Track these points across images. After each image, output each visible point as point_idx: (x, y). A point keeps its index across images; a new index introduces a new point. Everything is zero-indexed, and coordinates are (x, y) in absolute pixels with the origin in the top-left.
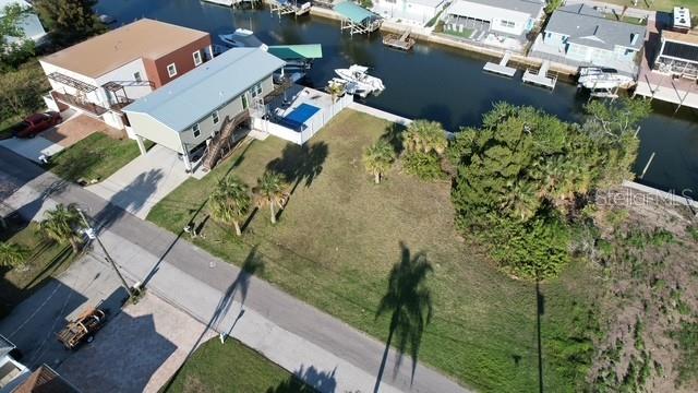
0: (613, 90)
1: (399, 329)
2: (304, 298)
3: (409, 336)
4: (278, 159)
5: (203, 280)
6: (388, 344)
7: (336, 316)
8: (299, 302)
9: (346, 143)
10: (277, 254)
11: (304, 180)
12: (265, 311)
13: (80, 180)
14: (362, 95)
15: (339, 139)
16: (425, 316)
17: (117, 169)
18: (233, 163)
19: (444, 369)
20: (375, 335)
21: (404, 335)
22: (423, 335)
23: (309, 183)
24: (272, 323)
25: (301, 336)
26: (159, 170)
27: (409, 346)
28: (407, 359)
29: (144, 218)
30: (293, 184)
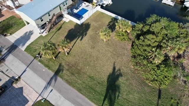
2: (73, 86)
4: (72, 29)
5: (40, 76)
7: (83, 95)
8: (72, 88)
9: (96, 25)
10: (67, 67)
11: (80, 38)
12: (60, 91)
13: (4, 34)
14: (104, 5)
15: (94, 23)
17: (17, 30)
20: (96, 104)
24: (61, 96)
25: (70, 102)
29: (24, 50)
30: (76, 40)
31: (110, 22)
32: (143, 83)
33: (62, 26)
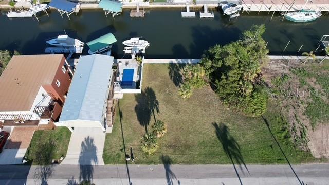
0: (237, 13)
1: (233, 156)
2: (195, 163)
3: (238, 157)
4: (137, 105)
5: (154, 178)
6: (233, 164)
7: (211, 164)
8: (195, 166)
9: (157, 83)
10: (171, 150)
11: (155, 110)
12: (187, 176)
13: (53, 161)
15: (153, 82)
16: (237, 147)
17: (67, 147)
18: (119, 116)
19: (254, 162)
20: (227, 163)
21: (236, 157)
22: (242, 154)
23: (158, 111)
24: (192, 180)
25: (205, 178)
26: (89, 137)
27: (240, 161)
28: (243, 166)
29: (103, 164)
30: (152, 114)
31: (170, 73)
32: (247, 119)
33: (121, 110)
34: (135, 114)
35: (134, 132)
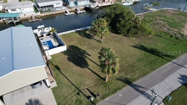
6: (170, 61)
26: (30, 100)
34: (71, 64)
35: (81, 75)
